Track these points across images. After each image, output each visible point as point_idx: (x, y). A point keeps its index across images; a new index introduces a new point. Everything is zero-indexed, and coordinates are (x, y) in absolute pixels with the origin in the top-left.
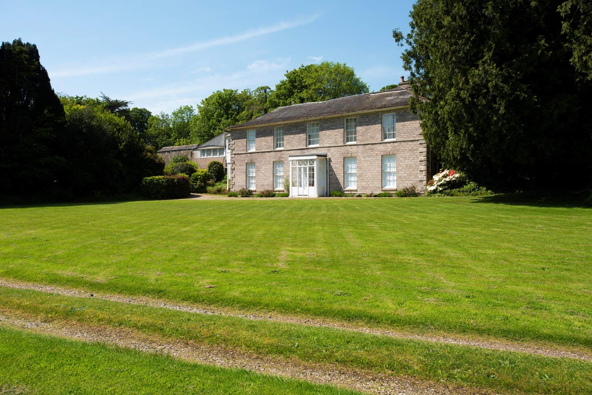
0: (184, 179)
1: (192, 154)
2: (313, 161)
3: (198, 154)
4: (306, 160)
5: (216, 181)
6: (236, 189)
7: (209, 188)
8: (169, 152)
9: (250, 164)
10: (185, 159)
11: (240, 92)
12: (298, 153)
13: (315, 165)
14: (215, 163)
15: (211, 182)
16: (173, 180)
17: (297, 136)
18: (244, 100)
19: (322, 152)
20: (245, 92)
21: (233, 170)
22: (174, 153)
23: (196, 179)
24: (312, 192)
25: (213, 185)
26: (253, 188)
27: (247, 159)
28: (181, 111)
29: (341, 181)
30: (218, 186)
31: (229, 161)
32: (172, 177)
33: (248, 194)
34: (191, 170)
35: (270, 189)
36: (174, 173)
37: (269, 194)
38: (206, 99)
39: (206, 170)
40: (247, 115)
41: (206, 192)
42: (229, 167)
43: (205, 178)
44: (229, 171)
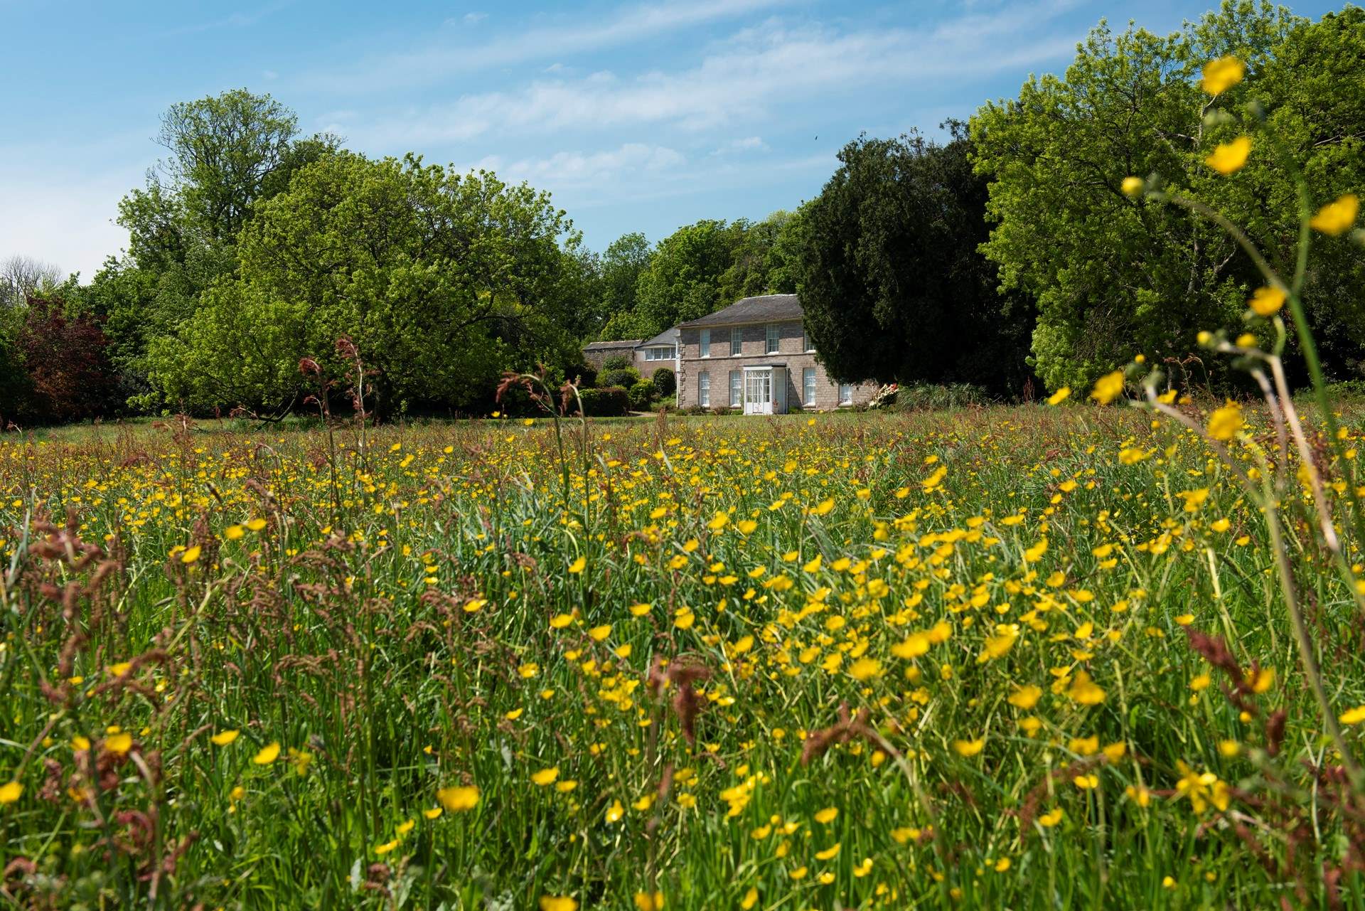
0: (620, 393)
1: (634, 355)
2: (767, 372)
3: (641, 355)
4: (761, 371)
5: (664, 396)
6: (686, 405)
7: (654, 405)
8: (600, 350)
9: (704, 374)
10: (622, 365)
11: (728, 226)
12: (756, 361)
13: (770, 377)
14: (663, 371)
15: (656, 396)
16: (607, 393)
17: (755, 343)
18: (735, 243)
19: (781, 361)
20: (739, 226)
21: (683, 380)
22: (607, 353)
23: (637, 393)
24: (767, 408)
25: (658, 401)
26: (706, 405)
27: (700, 367)
28: (623, 245)
29: (800, 396)
30: (666, 401)
31: (678, 369)
32: (606, 390)
33: (699, 411)
34: (630, 380)
35: (726, 405)
36: (608, 385)
37: (723, 412)
38: (666, 242)
39: (650, 380)
40: (736, 277)
41: (649, 410)
42: (678, 377)
43: (649, 391)
44: (678, 382)
